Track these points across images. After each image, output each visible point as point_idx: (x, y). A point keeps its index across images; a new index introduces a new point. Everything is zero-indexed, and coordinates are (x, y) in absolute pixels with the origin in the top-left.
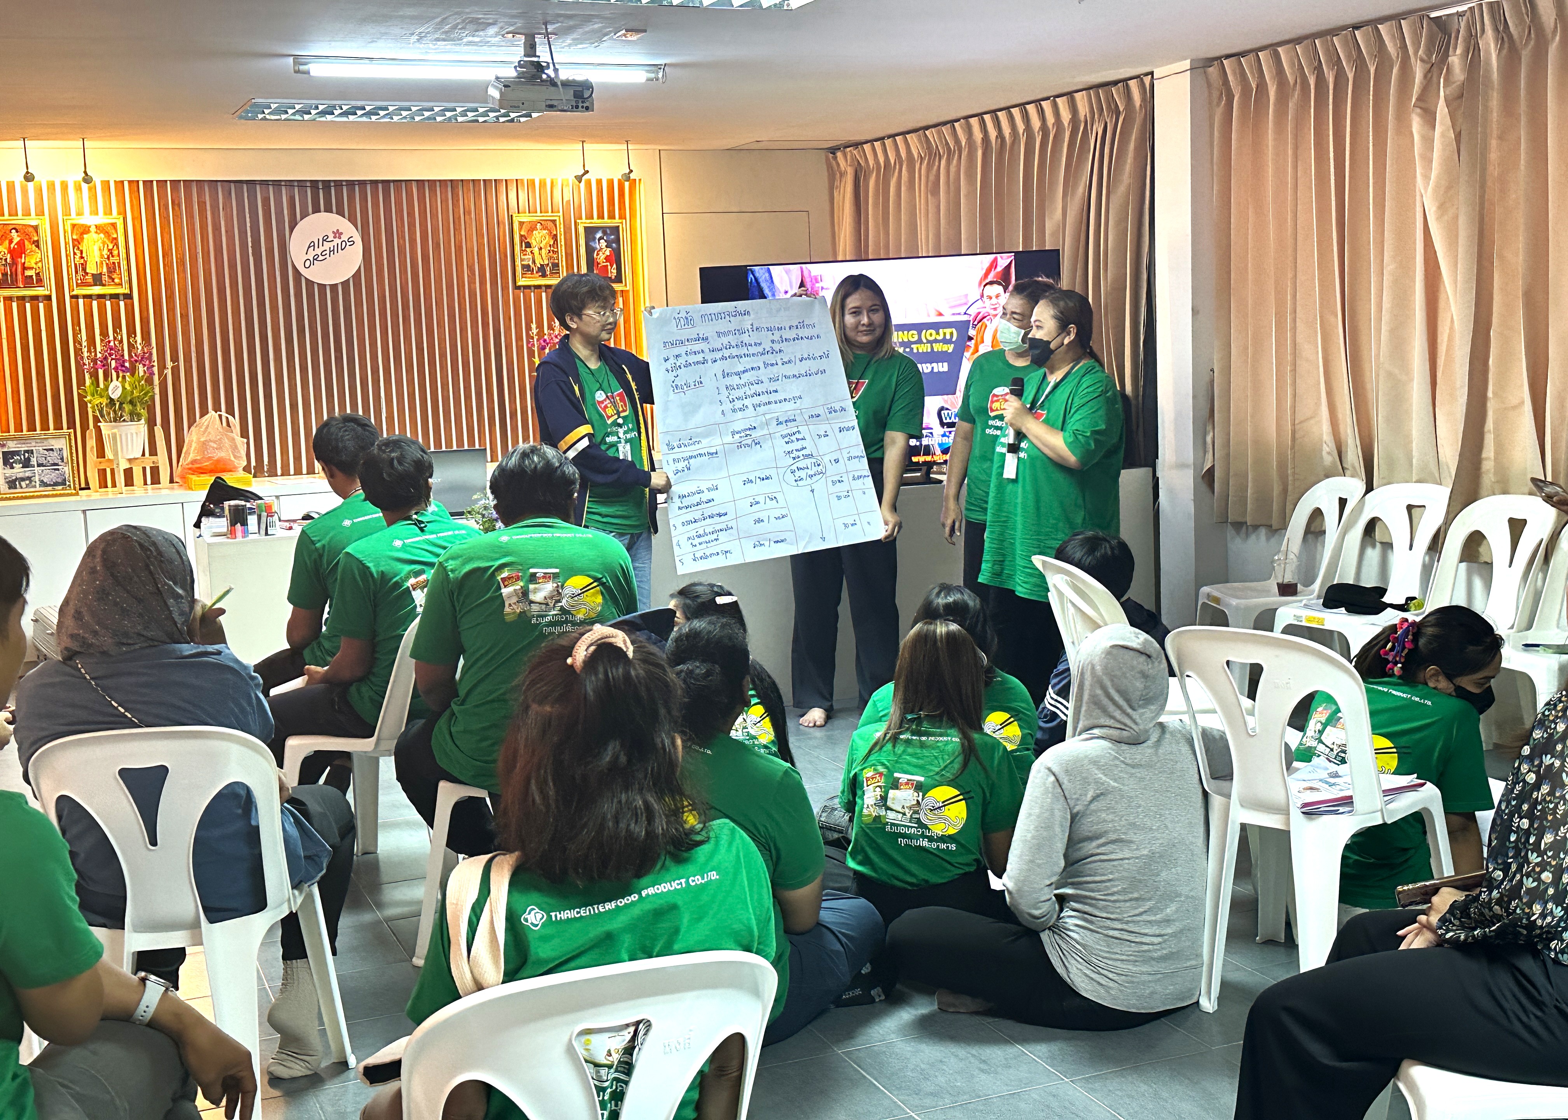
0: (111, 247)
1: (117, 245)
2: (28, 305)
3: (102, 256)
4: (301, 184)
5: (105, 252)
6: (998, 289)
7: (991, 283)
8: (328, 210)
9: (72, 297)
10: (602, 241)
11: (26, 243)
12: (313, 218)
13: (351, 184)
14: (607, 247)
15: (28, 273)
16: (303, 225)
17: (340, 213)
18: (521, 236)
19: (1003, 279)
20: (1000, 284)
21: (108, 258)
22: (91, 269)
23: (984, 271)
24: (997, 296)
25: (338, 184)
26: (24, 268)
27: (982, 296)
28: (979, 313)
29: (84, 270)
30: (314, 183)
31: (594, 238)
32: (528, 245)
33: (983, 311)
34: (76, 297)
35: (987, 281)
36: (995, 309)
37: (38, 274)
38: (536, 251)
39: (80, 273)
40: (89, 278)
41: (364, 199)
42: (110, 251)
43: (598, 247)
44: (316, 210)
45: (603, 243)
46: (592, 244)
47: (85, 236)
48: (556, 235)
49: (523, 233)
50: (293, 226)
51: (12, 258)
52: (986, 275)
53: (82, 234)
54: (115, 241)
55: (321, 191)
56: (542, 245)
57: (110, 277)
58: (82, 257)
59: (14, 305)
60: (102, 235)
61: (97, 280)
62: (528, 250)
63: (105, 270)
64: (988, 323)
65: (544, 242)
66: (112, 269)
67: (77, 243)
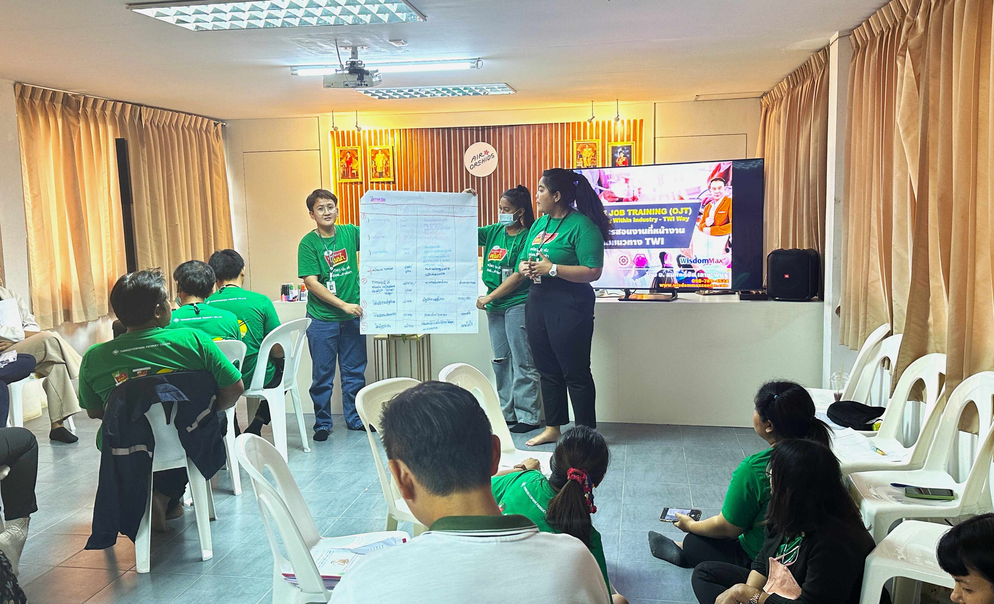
0: (387, 160)
1: (389, 159)
2: (353, 186)
3: (383, 164)
4: (472, 128)
5: (384, 162)
6: (721, 184)
7: (716, 180)
8: (483, 141)
9: (371, 183)
10: (621, 153)
11: (353, 158)
12: (476, 144)
13: (494, 127)
14: (624, 156)
15: (353, 172)
16: (471, 148)
17: (489, 142)
18: (577, 151)
19: (724, 177)
20: (722, 180)
21: (386, 165)
22: (379, 170)
23: (712, 172)
24: (719, 188)
25: (489, 128)
26: (352, 170)
27: (709, 187)
28: (707, 198)
29: (376, 170)
30: (477, 128)
31: (617, 152)
32: (581, 156)
33: (710, 197)
34: (372, 183)
35: (713, 178)
36: (718, 196)
37: (357, 172)
38: (585, 159)
39: (374, 171)
40: (378, 174)
41: (500, 134)
42: (387, 162)
43: (619, 157)
44: (478, 141)
45: (622, 154)
46: (616, 155)
47: (377, 155)
48: (596, 151)
49: (578, 150)
50: (467, 147)
51: (347, 165)
52: (713, 175)
53: (375, 154)
54: (388, 157)
55: (480, 132)
56: (588, 156)
57: (386, 174)
58: (375, 165)
59: (348, 185)
60: (383, 155)
61: (381, 175)
62: (581, 159)
63: (384, 170)
64: (712, 205)
65: (589, 155)
66: (387, 169)
67: (373, 158)
